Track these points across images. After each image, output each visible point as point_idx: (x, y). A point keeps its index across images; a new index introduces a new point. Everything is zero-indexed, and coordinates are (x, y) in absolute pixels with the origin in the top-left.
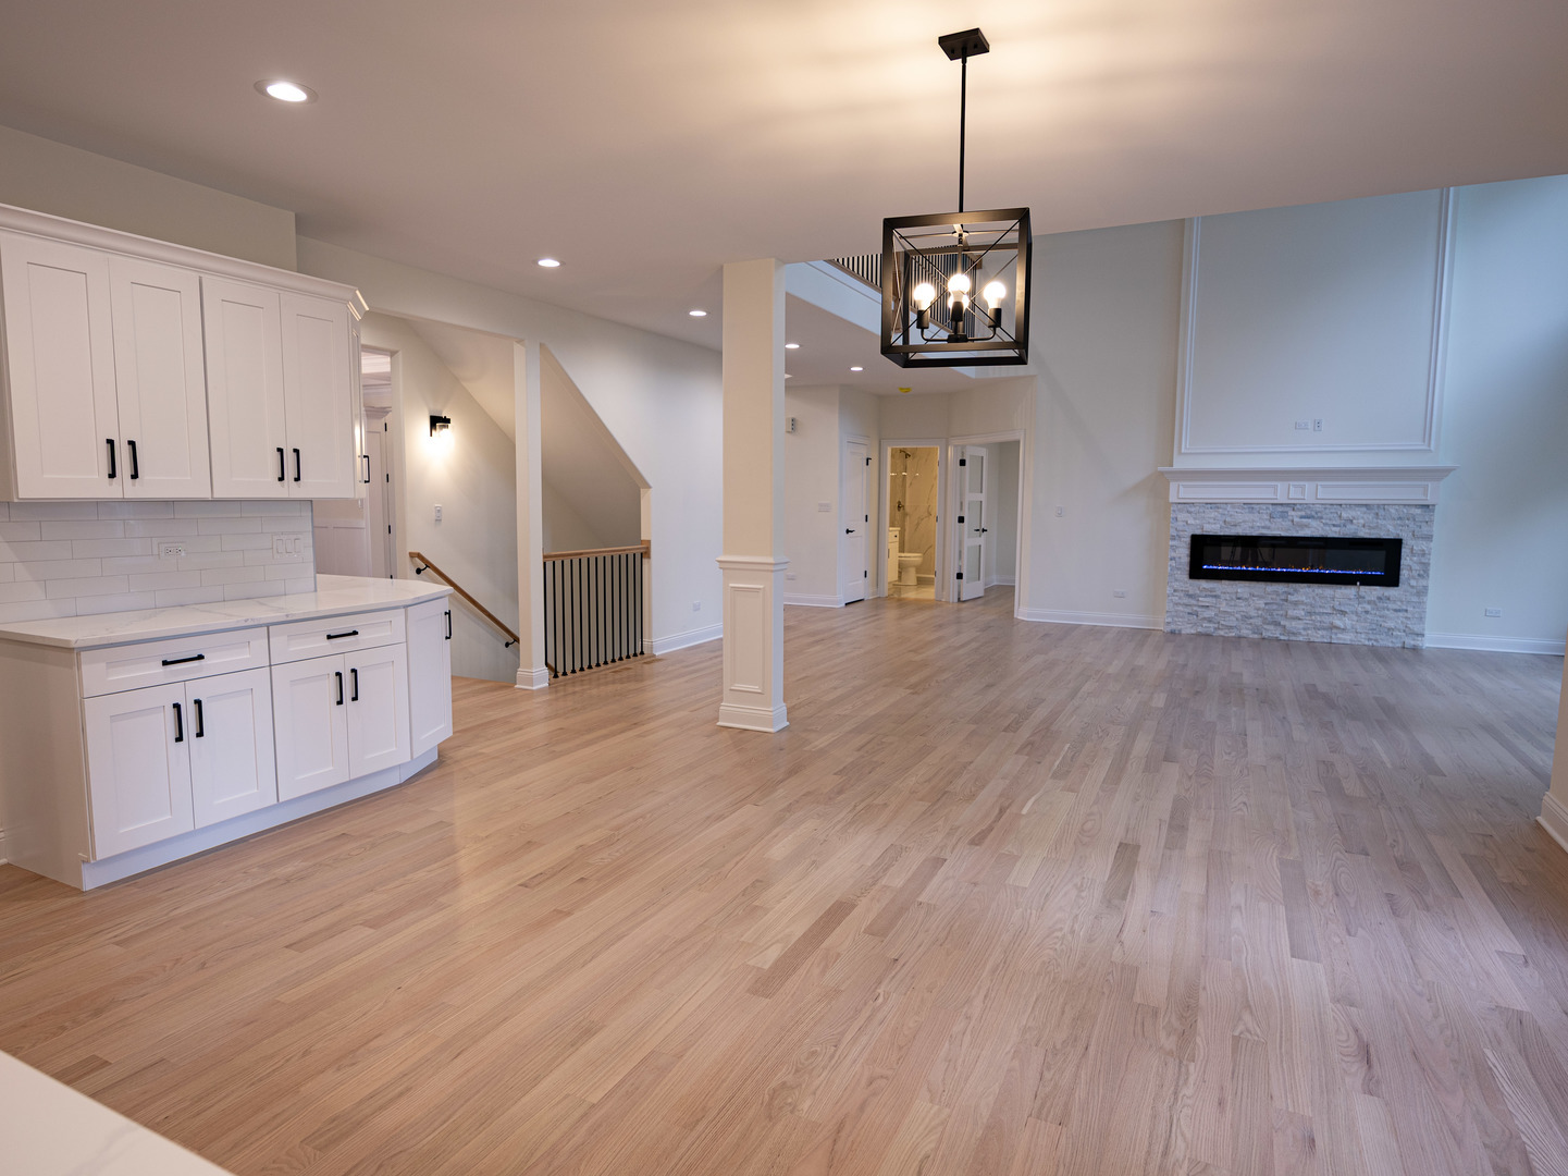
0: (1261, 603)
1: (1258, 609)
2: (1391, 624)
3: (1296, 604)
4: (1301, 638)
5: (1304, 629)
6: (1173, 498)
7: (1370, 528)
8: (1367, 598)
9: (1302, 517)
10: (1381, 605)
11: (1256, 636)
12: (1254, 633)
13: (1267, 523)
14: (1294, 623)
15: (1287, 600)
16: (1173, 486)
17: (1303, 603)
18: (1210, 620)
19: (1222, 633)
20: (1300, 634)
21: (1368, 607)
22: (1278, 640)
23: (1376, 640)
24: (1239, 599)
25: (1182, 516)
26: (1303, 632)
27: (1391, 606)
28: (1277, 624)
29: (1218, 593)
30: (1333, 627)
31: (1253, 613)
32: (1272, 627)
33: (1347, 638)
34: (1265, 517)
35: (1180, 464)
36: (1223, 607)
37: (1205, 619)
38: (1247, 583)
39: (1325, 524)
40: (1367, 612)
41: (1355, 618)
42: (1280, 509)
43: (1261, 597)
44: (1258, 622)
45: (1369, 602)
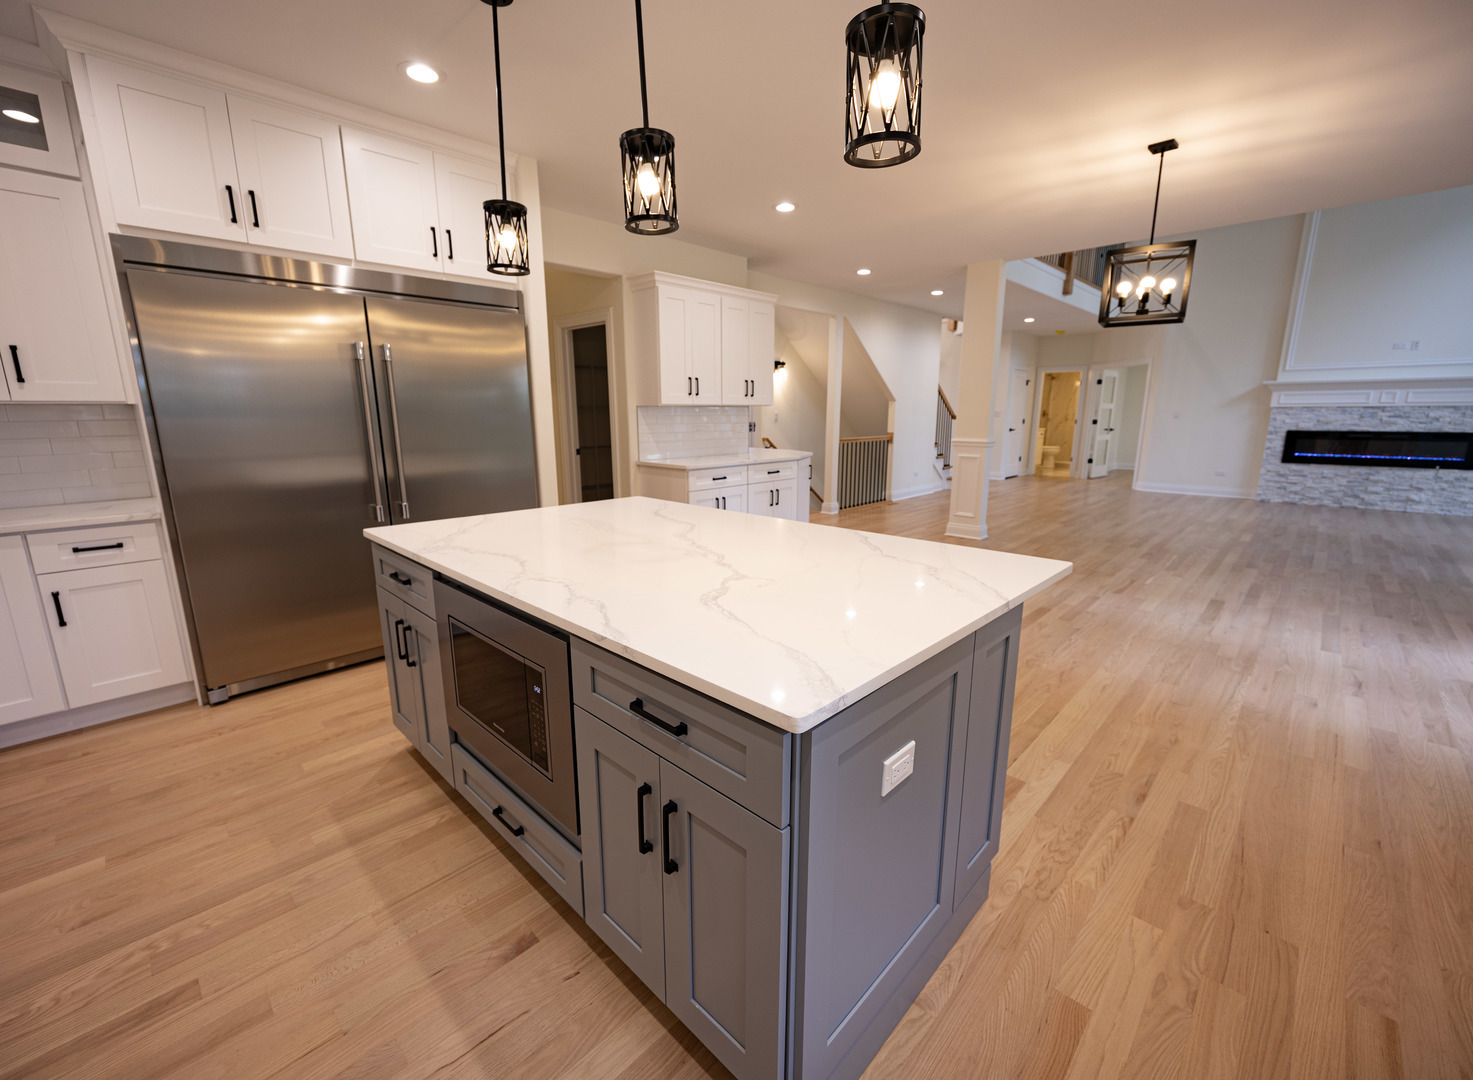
0: (1344, 482)
1: (1340, 486)
2: (1465, 499)
3: (1376, 482)
4: (1377, 508)
5: (1382, 501)
6: (1274, 403)
7: (1455, 424)
8: (1445, 479)
9: (1390, 417)
10: (1457, 484)
11: (1336, 505)
12: (1335, 503)
13: (1357, 422)
14: (1372, 497)
15: (1367, 479)
16: (1275, 396)
17: (1382, 481)
18: (1296, 493)
19: (1305, 502)
20: (1376, 505)
21: (1445, 486)
22: (1355, 508)
23: (1449, 511)
24: (1324, 477)
25: (1280, 417)
26: (1379, 503)
27: (1467, 485)
28: (1356, 497)
29: (1306, 473)
30: (1408, 500)
31: (1335, 488)
32: (1351, 499)
33: (1421, 508)
34: (1356, 417)
35: (1282, 378)
36: (1310, 483)
37: (1291, 492)
38: (1332, 467)
39: (1412, 422)
40: (1443, 489)
41: (1431, 493)
42: (1371, 411)
43: (1343, 477)
44: (1340, 495)
45: (1446, 482)
